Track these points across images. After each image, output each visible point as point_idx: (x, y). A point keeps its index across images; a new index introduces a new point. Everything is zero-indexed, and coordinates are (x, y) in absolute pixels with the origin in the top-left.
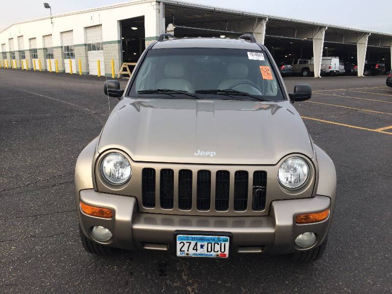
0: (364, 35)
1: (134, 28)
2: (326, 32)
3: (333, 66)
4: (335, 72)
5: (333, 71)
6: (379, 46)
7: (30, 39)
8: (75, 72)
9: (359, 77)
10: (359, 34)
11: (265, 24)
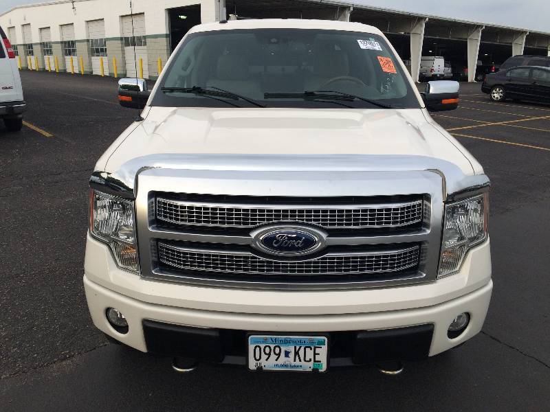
0: (476, 28)
1: (182, 17)
2: (427, 24)
3: (436, 67)
4: (438, 76)
5: (436, 75)
6: (497, 43)
7: (41, 29)
8: (107, 74)
9: (470, 83)
10: (470, 28)
11: (349, 15)
